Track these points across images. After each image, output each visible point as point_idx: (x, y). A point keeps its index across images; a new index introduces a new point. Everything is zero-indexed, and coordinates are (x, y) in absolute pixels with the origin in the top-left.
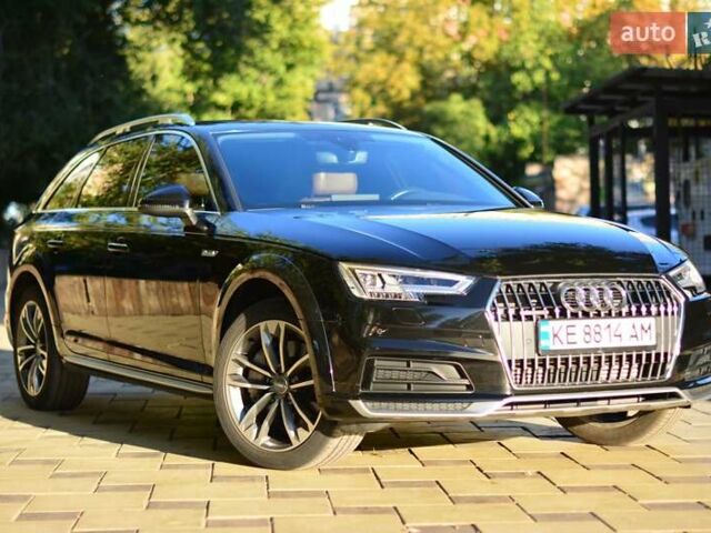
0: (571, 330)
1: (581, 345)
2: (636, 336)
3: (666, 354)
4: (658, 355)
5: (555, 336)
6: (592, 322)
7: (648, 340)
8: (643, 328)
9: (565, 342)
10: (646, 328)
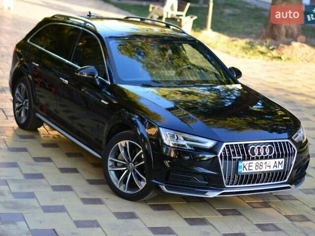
0: (251, 165)
1: (254, 170)
2: (276, 166)
3: (287, 172)
4: (284, 173)
5: (244, 167)
6: (259, 161)
7: (281, 168)
8: (279, 163)
9: (247, 169)
10: (280, 163)
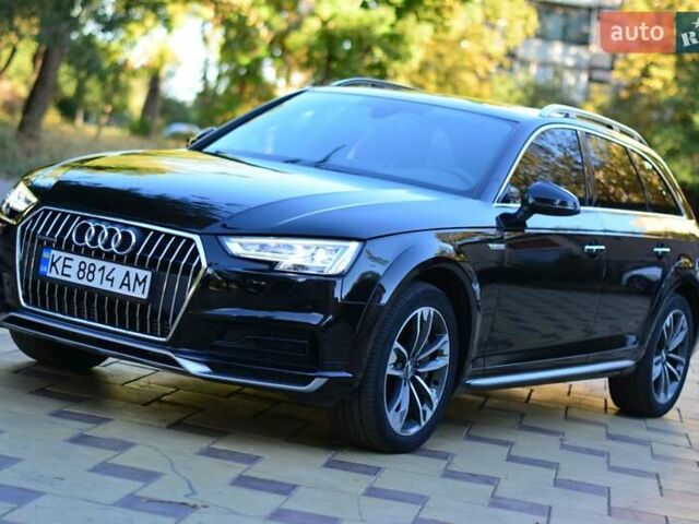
0: (67, 263)
1: (74, 279)
5: (53, 265)
7: (141, 293)
8: (137, 278)
9: (60, 272)
10: (141, 280)
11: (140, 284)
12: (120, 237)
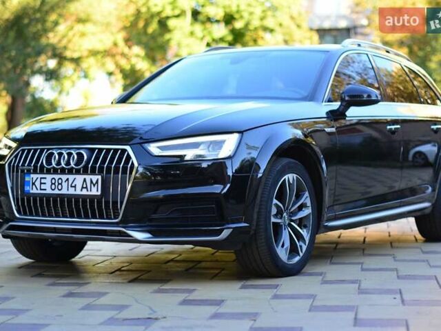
0: (43, 181)
1: (49, 191)
2: (86, 188)
3: (115, 202)
5: (33, 184)
6: (57, 177)
7: (96, 191)
8: (91, 182)
9: (39, 188)
10: (94, 182)
11: (94, 185)
12: (76, 157)
